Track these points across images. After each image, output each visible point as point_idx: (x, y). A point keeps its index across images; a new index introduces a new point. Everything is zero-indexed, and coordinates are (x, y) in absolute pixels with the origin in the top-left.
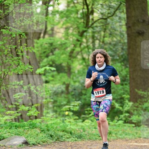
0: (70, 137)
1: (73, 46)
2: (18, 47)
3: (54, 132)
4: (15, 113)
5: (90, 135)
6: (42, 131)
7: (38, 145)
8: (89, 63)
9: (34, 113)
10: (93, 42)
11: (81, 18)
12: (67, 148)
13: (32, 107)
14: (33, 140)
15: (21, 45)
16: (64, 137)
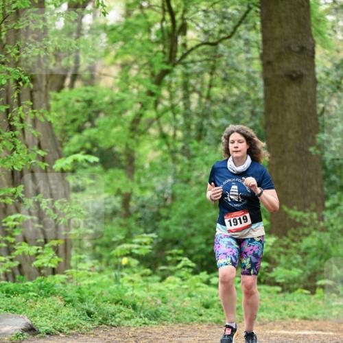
0: (132, 317)
1: (139, 106)
2: (13, 109)
3: (94, 305)
4: (5, 262)
5: (177, 312)
6: (69, 302)
7: (59, 335)
8: (175, 147)
9: (50, 262)
10: (186, 97)
11: (158, 42)
12: (126, 340)
13: (43, 248)
14: (46, 322)
15: (19, 105)
16: (119, 317)
